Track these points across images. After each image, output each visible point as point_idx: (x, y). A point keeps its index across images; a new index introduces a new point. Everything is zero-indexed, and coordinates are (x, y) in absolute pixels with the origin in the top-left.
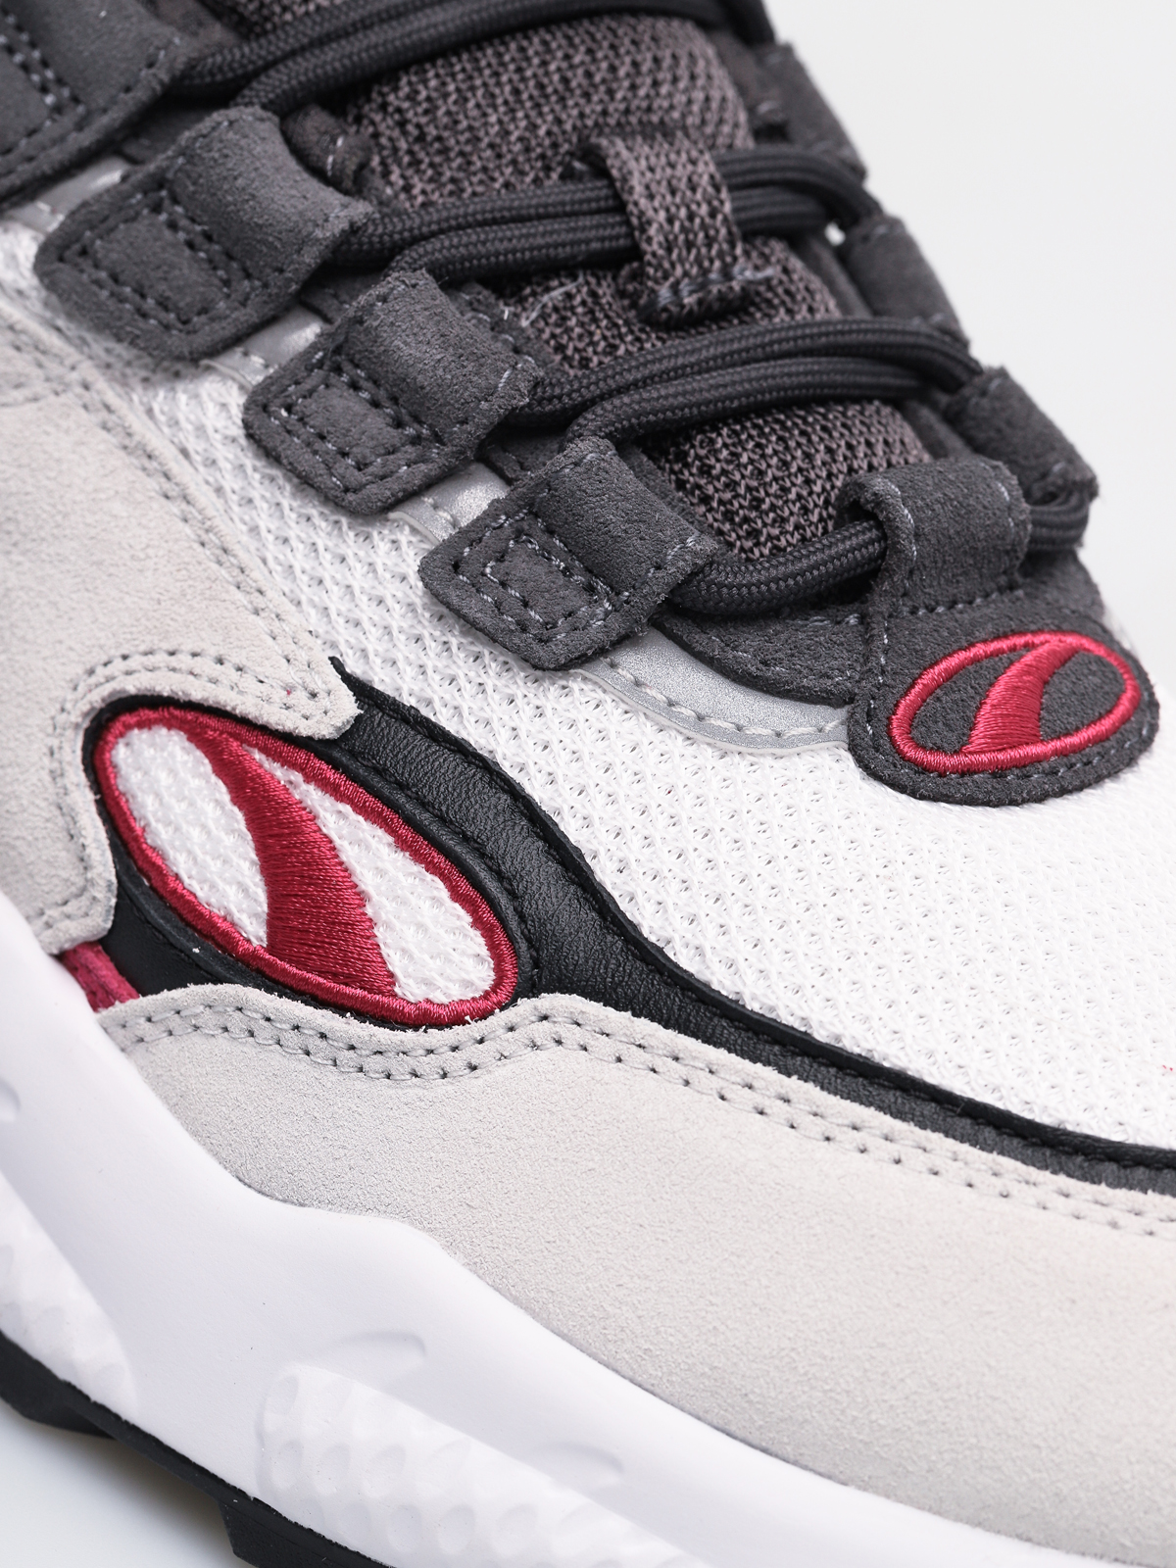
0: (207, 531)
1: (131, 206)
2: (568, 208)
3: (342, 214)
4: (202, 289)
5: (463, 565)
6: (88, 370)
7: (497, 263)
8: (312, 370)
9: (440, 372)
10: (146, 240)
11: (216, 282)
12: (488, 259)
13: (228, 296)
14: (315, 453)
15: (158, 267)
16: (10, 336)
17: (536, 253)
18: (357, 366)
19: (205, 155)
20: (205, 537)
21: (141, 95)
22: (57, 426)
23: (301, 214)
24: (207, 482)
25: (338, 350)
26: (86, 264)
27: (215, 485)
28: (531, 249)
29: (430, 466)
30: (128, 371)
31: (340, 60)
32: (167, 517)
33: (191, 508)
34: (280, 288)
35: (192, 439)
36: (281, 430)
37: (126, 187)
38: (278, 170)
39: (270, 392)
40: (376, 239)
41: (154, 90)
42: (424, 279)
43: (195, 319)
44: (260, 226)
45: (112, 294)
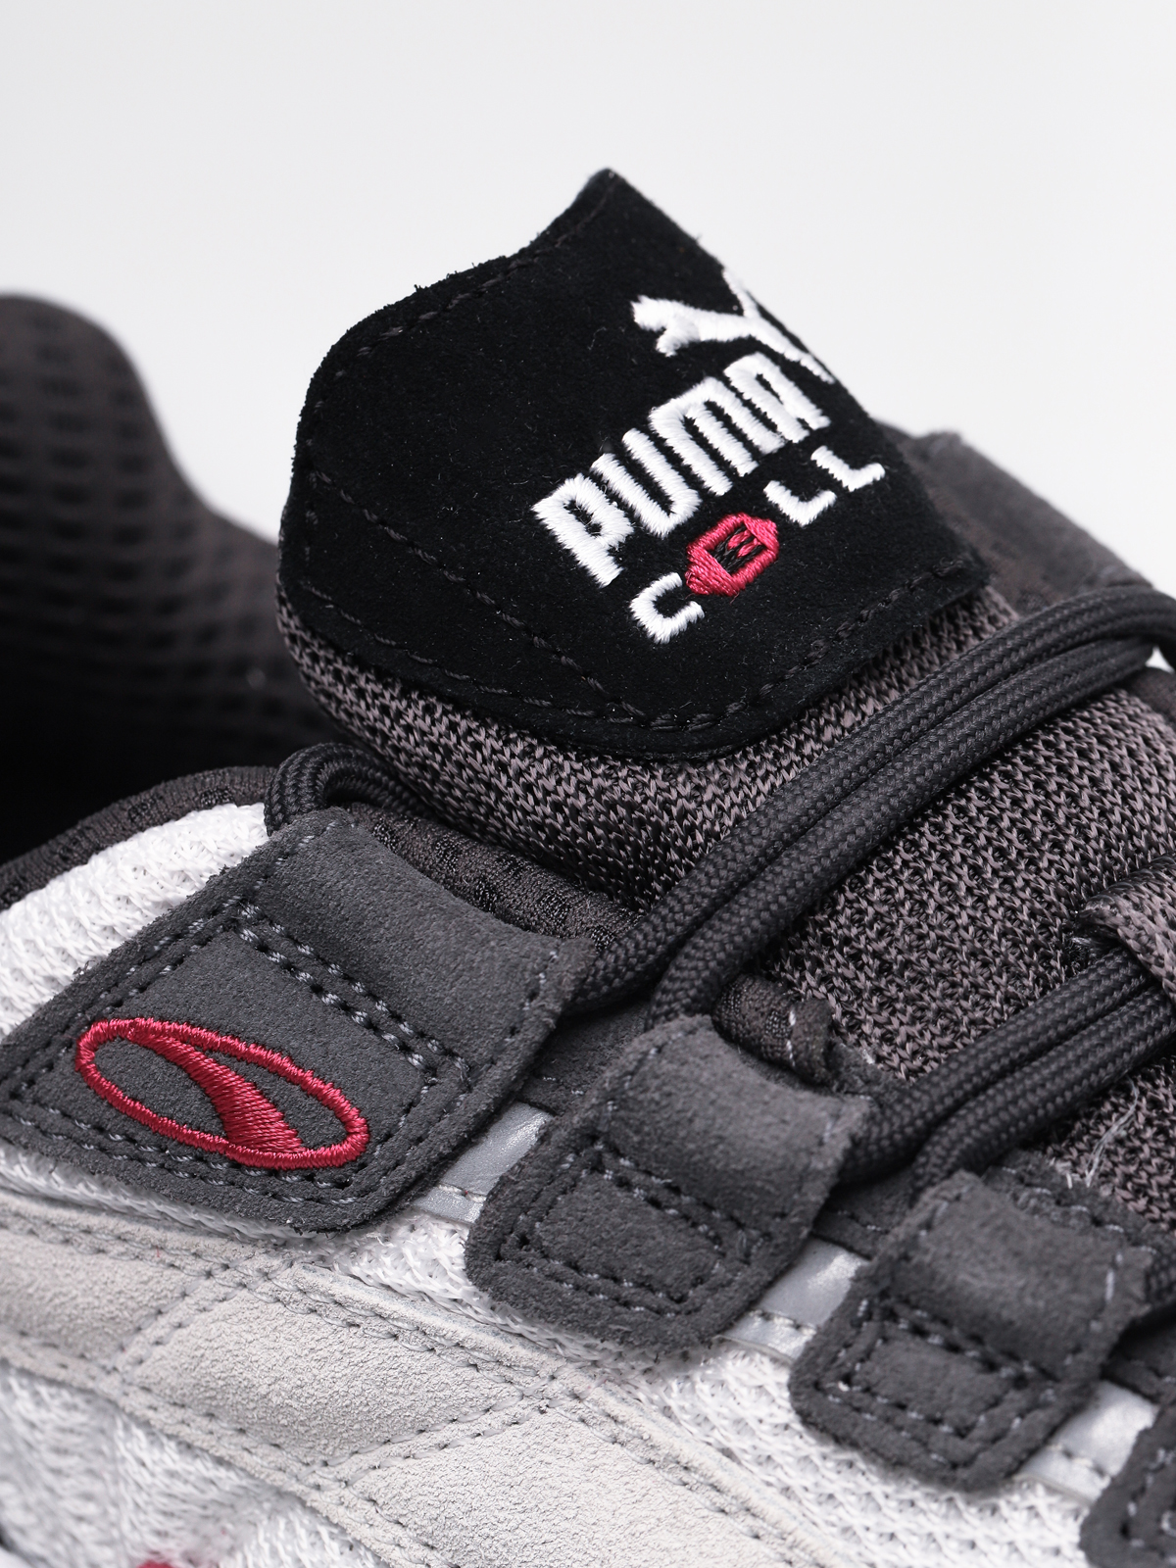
0: (791, 1548)
1: (564, 1172)
2: (1090, 1012)
3: (837, 1130)
4: (687, 1255)
5: (1133, 1529)
6: (572, 1378)
7: (1038, 1121)
8: (860, 1326)
9: (1029, 1301)
10: (597, 1212)
11: (703, 1241)
12: (1025, 1119)
13: (723, 1255)
14: (900, 1429)
15: (625, 1242)
16: (459, 1353)
17: (1077, 1089)
18: (916, 1307)
19: (641, 1097)
20: (789, 1555)
21: (533, 1034)
22: (556, 1452)
23: (787, 1144)
24: (769, 1484)
25: (884, 1294)
26: (531, 1254)
27: (780, 1486)
28: (1070, 1087)
29: (1050, 1411)
30: (621, 1365)
31: (758, 917)
32: (733, 1538)
33: (759, 1523)
34: (786, 1235)
35: (732, 1436)
36: (847, 1410)
37: (549, 1150)
38: (738, 1094)
39: (817, 1366)
40: (885, 1143)
41: (546, 1025)
42: (964, 1181)
43: (691, 1293)
44: (742, 1172)
45: (577, 1288)
